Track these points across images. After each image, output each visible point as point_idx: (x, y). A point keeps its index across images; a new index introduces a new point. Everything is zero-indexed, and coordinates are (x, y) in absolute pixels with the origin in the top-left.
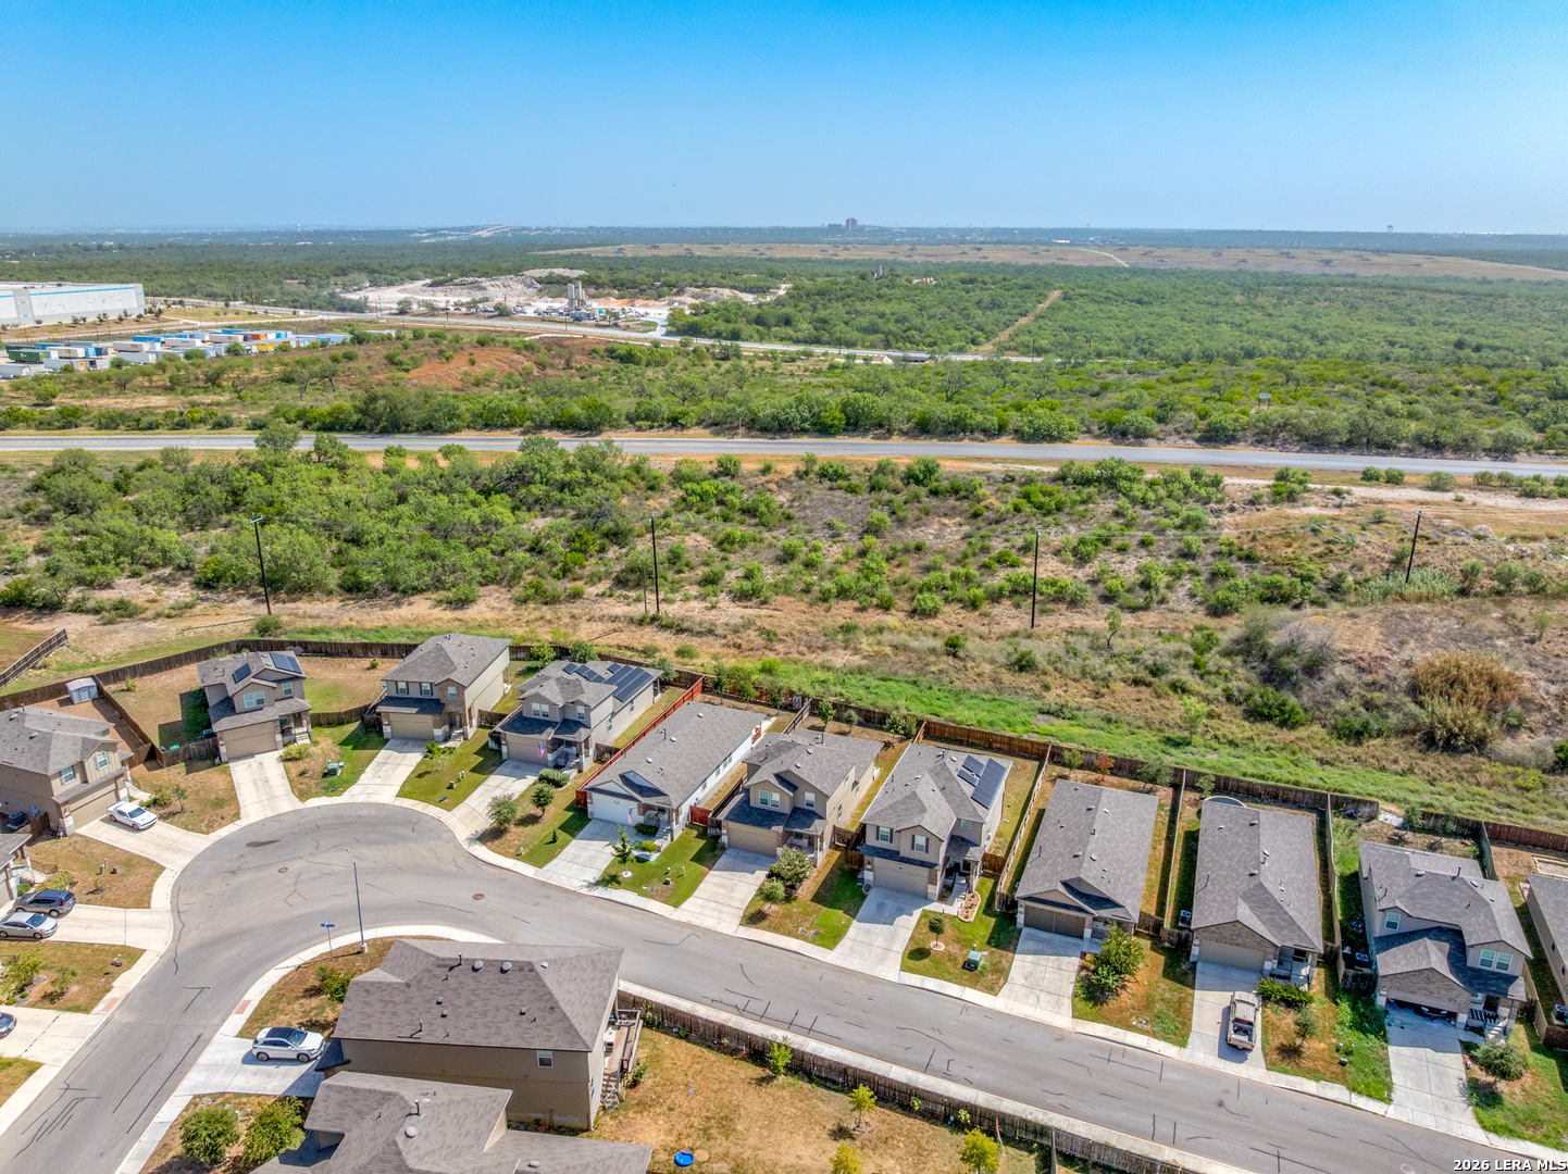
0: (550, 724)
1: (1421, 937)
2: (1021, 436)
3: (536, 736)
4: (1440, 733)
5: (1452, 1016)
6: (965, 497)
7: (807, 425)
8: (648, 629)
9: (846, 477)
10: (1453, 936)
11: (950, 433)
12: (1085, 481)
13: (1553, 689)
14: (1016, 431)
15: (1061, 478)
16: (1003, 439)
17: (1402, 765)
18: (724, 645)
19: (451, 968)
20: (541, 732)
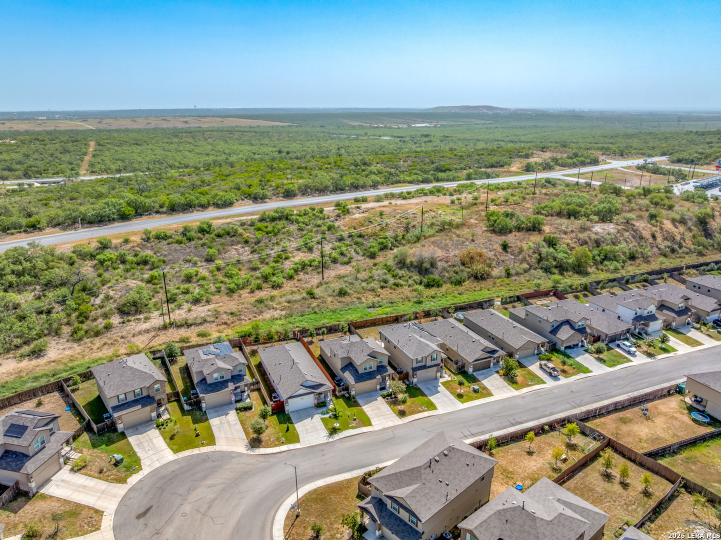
0: (227, 381)
1: (562, 326)
2: (218, 206)
3: (226, 389)
4: (479, 275)
5: (577, 345)
6: (234, 236)
7: (115, 216)
8: (171, 330)
9: (171, 237)
10: (568, 322)
11: (185, 210)
12: (273, 219)
13: (492, 253)
14: (214, 204)
15: (262, 220)
16: (210, 208)
17: (478, 288)
18: (217, 325)
19: (430, 467)
20: (227, 387)
